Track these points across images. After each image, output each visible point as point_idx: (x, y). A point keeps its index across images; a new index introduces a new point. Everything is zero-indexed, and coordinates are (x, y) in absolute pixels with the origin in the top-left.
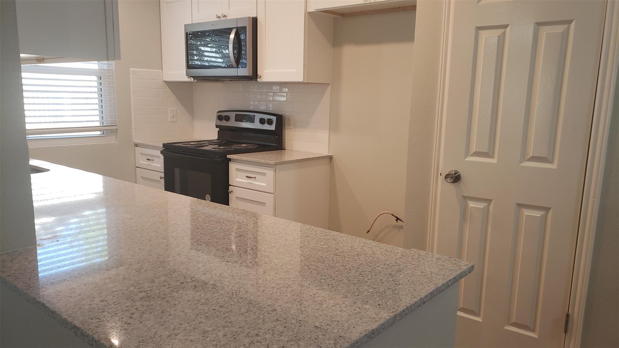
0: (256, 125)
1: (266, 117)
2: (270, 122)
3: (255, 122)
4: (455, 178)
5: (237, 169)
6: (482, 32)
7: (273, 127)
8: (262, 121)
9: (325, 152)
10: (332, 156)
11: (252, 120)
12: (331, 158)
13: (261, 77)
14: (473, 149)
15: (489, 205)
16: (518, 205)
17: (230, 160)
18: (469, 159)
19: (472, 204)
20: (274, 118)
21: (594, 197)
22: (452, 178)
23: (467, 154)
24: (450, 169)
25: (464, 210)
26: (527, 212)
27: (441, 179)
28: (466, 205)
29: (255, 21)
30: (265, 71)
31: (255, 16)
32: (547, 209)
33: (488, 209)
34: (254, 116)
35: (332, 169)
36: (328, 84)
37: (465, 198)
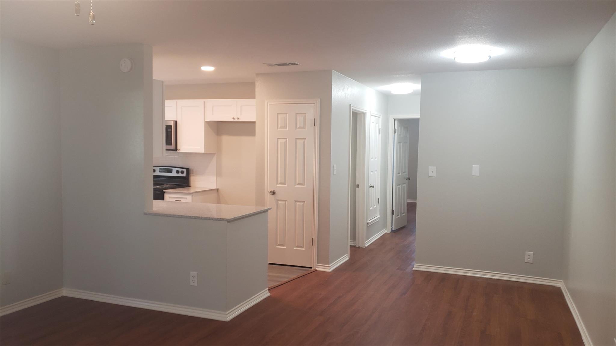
0: (174, 174)
1: (180, 170)
2: (182, 172)
3: (173, 172)
4: (274, 193)
5: (169, 197)
6: (279, 140)
7: (184, 175)
8: (178, 172)
9: (214, 187)
10: (218, 189)
11: (170, 171)
12: (218, 190)
13: (179, 150)
14: (279, 182)
15: (286, 202)
16: (295, 201)
17: (164, 192)
18: (278, 185)
19: (280, 203)
20: (185, 170)
21: (316, 196)
22: (272, 192)
23: (277, 184)
24: (272, 190)
25: (277, 204)
26: (298, 203)
27: (268, 193)
28: (278, 203)
29: (176, 123)
30: (182, 147)
31: (176, 120)
32: (304, 202)
33: (286, 204)
34: (172, 169)
35: (218, 195)
36: (215, 154)
37: (278, 200)
